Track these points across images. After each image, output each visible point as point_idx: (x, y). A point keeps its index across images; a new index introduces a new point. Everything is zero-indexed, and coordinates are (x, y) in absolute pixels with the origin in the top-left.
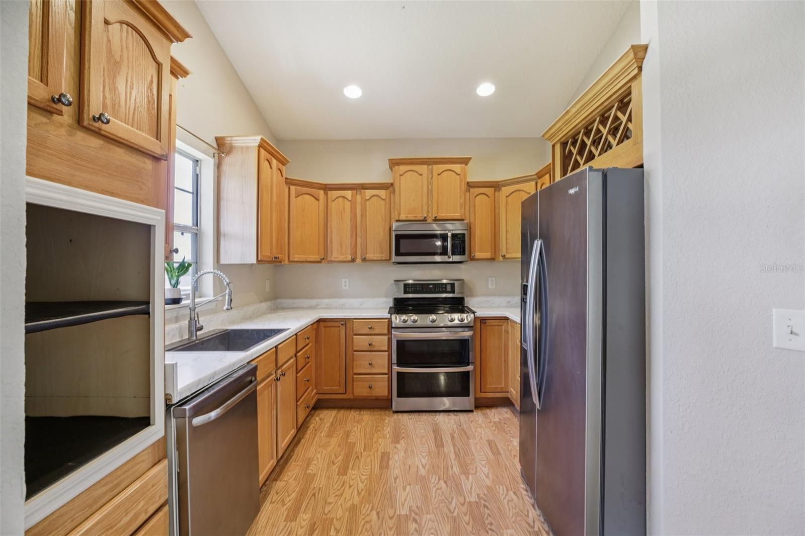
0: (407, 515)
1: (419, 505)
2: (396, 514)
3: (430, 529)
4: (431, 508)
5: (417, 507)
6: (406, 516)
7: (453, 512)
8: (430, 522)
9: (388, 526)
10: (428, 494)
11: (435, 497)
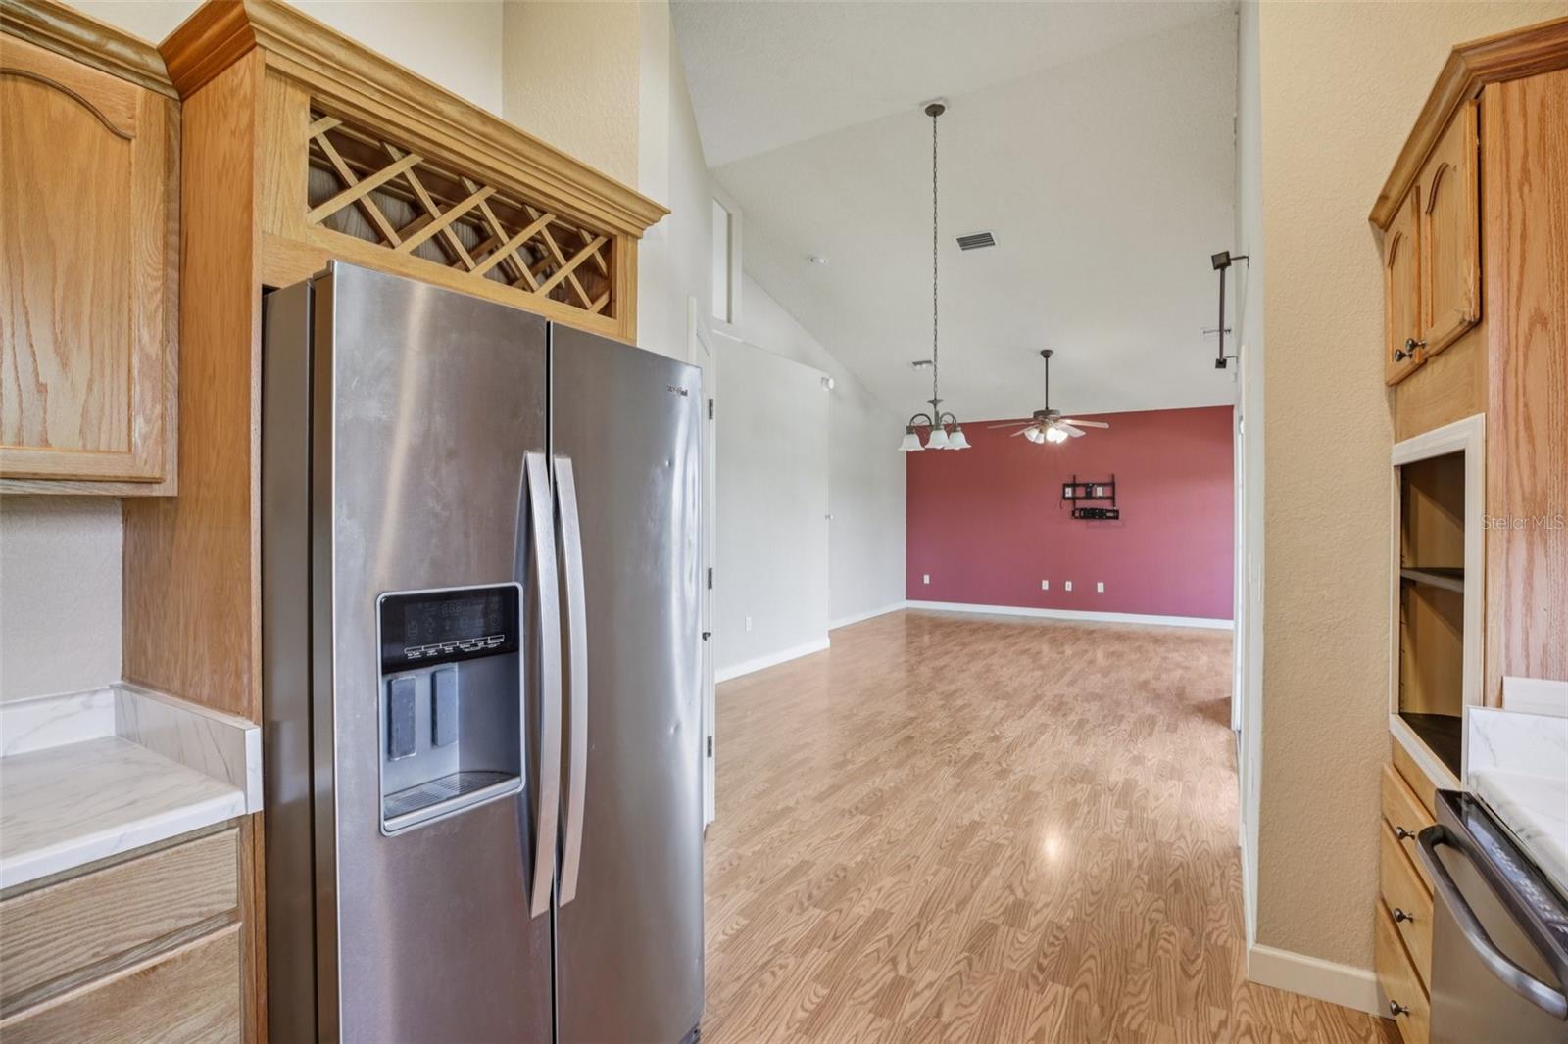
0: (1053, 980)
1: (1022, 991)
2: (1072, 991)
3: (1021, 949)
4: (1002, 978)
5: (1027, 987)
6: (1056, 979)
7: (966, 958)
8: (1015, 958)
9: (1092, 975)
10: (992, 1003)
11: (981, 992)
